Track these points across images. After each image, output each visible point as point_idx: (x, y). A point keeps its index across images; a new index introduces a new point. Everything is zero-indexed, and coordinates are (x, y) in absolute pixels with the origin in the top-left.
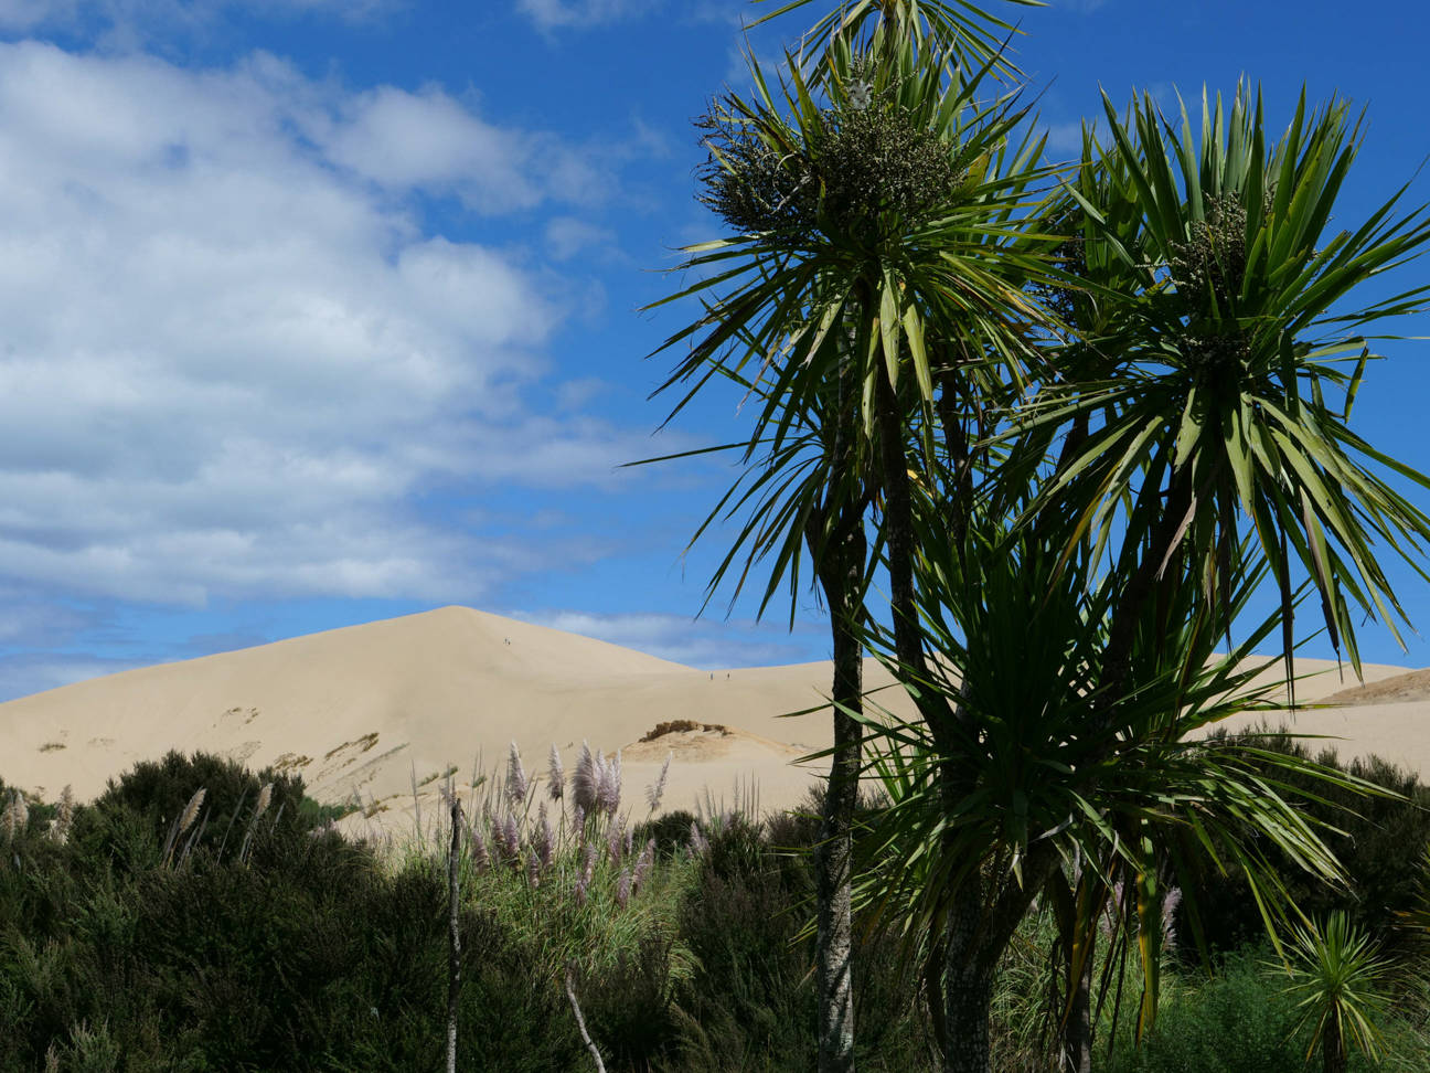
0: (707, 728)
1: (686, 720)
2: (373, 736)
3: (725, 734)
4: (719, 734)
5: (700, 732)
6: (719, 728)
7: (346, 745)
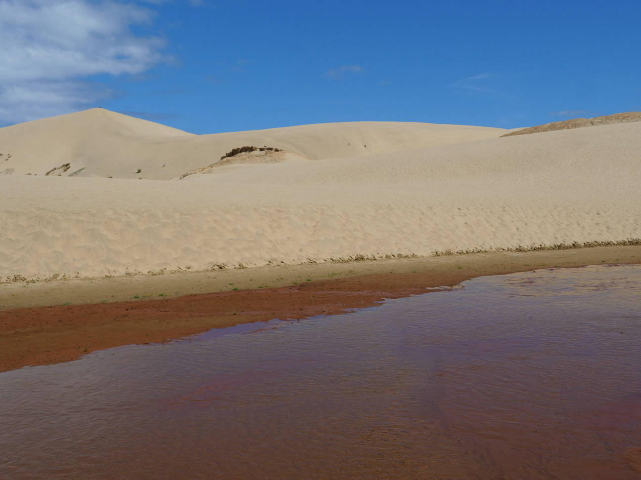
0: (262, 150)
1: (250, 146)
2: (68, 165)
6: (270, 149)
7: (55, 169)
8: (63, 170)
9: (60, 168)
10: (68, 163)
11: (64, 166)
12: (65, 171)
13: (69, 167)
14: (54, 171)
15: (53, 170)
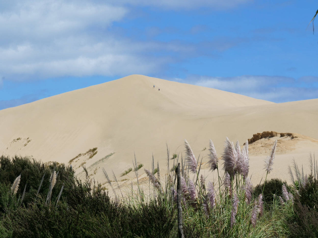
0: (282, 135)
1: (270, 131)
2: (95, 149)
3: (293, 138)
4: (289, 138)
5: (278, 138)
6: (289, 135)
7: (80, 155)
8: (89, 157)
9: (85, 154)
10: (95, 147)
11: (90, 151)
12: (91, 157)
13: (96, 153)
14: (79, 158)
15: (77, 157)
